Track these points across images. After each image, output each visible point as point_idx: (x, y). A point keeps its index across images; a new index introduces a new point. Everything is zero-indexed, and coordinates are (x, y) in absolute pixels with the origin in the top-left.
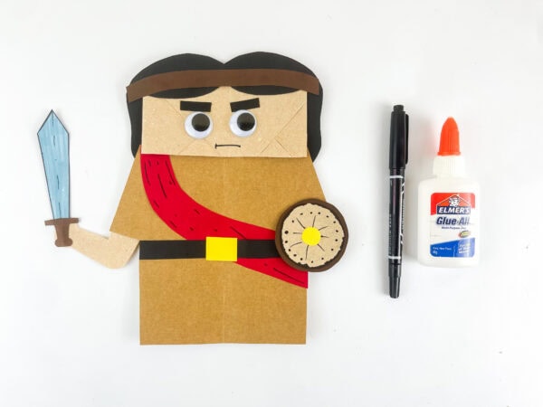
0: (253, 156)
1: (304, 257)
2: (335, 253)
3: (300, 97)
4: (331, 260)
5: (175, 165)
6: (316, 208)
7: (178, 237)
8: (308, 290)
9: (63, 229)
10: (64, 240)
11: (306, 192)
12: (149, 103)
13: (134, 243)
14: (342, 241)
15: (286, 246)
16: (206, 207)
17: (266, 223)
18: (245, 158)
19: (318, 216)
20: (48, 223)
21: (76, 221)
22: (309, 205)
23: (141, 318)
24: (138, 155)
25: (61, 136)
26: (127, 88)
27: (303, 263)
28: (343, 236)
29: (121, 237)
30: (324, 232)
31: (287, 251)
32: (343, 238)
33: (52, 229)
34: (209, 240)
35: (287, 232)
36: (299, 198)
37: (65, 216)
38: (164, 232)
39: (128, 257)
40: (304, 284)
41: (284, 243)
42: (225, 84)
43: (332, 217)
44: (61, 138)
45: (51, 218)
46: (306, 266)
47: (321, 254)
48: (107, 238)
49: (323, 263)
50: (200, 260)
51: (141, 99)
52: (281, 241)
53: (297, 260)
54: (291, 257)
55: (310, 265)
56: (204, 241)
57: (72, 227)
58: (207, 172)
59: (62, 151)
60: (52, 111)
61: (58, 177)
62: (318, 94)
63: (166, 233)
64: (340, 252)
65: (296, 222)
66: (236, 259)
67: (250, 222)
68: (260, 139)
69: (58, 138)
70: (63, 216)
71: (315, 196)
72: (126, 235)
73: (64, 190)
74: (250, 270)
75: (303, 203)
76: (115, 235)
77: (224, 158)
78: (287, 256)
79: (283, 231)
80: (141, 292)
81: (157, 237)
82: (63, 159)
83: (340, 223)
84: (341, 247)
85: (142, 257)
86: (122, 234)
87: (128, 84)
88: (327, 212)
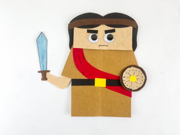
0: (112, 49)
1: (130, 86)
2: (142, 85)
3: (130, 29)
4: (140, 87)
5: (85, 52)
6: (135, 69)
7: (85, 78)
8: (132, 98)
9: (44, 74)
10: (44, 78)
11: (131, 63)
12: (76, 30)
13: (70, 80)
14: (144, 80)
15: (124, 82)
16: (95, 67)
17: (116, 73)
18: (109, 50)
19: (136, 72)
20: (39, 72)
21: (49, 71)
22: (132, 67)
23: (72, 107)
24: (72, 48)
25: (44, 41)
26: (69, 24)
27: (130, 88)
28: (145, 78)
29: (65, 77)
30: (138, 77)
31: (124, 84)
32: (145, 80)
33: (40, 74)
34: (96, 79)
35: (124, 77)
36: (129, 65)
37: (45, 69)
38: (80, 76)
39: (67, 85)
40: (130, 96)
41: (123, 81)
42: (103, 24)
43: (141, 72)
44: (44, 42)
45: (40, 70)
46: (131, 89)
47: (137, 85)
48: (60, 78)
49: (137, 88)
50: (92, 86)
51: (73, 28)
52: (122, 80)
53: (128, 87)
54: (126, 86)
55: (133, 89)
56: (94, 80)
57: (47, 73)
58: (96, 55)
59: (45, 46)
60: (42, 32)
61: (43, 56)
62: (136, 28)
63: (81, 77)
64: (143, 84)
65: (128, 73)
66: (105, 87)
67: (111, 73)
68: (115, 44)
69: (43, 42)
70: (44, 70)
71: (135, 64)
72: (67, 77)
73: (45, 60)
74: (110, 90)
75: (130, 67)
76: (63, 77)
77: (102, 50)
78: (124, 86)
79: (123, 77)
80: (72, 97)
81: (78, 78)
82: (45, 49)
83: (144, 74)
84: (144, 83)
85: (72, 85)
86: (65, 76)
87: (69, 23)
88: (139, 70)
